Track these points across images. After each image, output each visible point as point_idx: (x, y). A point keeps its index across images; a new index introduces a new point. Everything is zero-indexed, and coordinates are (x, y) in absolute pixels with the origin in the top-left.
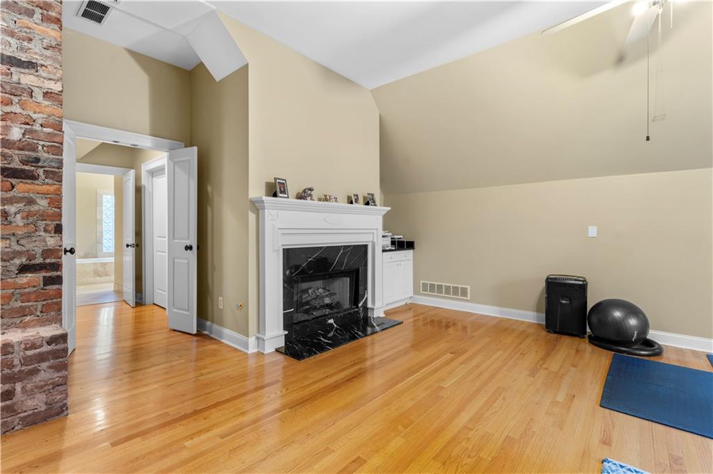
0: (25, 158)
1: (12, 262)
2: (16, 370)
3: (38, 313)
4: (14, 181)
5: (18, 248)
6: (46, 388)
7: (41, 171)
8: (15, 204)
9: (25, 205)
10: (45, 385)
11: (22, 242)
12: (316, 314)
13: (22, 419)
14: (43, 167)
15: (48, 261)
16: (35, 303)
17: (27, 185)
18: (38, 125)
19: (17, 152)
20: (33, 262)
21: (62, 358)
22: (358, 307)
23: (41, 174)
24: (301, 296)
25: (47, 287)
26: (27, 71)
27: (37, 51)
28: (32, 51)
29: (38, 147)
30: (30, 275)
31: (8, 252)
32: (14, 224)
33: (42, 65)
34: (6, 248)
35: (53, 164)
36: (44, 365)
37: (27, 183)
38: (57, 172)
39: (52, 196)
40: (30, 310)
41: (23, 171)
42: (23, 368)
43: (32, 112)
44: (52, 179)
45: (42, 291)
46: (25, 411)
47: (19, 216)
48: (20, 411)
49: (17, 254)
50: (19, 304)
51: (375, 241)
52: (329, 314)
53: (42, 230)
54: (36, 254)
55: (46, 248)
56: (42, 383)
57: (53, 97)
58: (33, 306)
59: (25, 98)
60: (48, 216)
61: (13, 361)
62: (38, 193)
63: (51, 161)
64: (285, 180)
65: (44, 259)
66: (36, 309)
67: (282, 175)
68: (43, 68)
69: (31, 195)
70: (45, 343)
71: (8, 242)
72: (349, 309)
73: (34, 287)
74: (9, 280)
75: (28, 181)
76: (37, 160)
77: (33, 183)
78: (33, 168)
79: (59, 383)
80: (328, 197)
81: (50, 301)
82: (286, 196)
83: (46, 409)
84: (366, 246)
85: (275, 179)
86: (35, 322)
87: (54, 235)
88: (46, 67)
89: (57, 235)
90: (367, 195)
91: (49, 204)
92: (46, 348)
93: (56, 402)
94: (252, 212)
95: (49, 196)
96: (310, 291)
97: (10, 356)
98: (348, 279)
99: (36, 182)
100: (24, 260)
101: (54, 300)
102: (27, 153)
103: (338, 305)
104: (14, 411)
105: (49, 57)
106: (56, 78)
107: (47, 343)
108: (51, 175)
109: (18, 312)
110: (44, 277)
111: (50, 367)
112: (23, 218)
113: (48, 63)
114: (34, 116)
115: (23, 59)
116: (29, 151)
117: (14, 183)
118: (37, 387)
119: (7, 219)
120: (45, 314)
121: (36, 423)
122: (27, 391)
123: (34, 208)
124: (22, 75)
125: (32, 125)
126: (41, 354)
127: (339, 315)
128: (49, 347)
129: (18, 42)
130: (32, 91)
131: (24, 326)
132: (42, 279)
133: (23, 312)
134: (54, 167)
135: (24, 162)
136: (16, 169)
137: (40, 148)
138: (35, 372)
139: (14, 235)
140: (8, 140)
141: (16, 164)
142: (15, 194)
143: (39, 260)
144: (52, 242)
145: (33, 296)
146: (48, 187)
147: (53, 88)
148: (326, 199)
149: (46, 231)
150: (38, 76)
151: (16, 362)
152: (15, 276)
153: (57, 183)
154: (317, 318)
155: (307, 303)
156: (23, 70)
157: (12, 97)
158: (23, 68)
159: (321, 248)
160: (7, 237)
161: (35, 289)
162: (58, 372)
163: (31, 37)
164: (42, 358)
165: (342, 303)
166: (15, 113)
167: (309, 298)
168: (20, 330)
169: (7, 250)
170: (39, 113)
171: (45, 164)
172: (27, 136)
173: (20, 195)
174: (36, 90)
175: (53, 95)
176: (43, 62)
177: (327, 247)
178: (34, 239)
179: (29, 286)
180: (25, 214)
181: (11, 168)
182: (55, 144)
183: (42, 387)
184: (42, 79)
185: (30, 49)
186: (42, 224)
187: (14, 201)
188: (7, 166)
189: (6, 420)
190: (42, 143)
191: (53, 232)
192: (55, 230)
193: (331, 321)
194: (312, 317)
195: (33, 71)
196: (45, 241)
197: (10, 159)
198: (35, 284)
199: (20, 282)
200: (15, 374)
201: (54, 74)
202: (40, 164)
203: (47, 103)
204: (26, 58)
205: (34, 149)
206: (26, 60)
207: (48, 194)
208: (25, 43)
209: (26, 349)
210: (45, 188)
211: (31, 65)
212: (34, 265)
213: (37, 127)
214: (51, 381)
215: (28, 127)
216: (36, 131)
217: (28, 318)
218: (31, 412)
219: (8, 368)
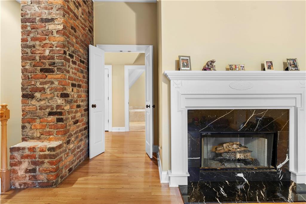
0: (50, 63)
1: (46, 110)
2: (37, 160)
3: (55, 135)
4: (46, 74)
5: (48, 104)
6: (47, 172)
7: (56, 68)
8: (47, 84)
9: (50, 85)
10: (47, 170)
11: (50, 101)
12: (227, 165)
13: (39, 183)
14: (56, 66)
15: (58, 111)
16: (54, 130)
17: (51, 75)
18: (55, 47)
19: (48, 61)
20: (53, 111)
21: (53, 159)
22: (276, 168)
23: (56, 70)
24: (216, 148)
25: (58, 123)
26: (51, 23)
27: (54, 12)
28: (53, 13)
29: (54, 57)
30: (52, 117)
31: (45, 106)
32: (47, 94)
33: (56, 19)
34: (44, 104)
35: (60, 64)
36: (46, 161)
37: (51, 74)
38: (61, 68)
39: (60, 80)
40: (52, 133)
41: (49, 69)
42: (39, 160)
43: (52, 42)
44: (60, 71)
45: (56, 125)
46: (40, 180)
47: (48, 90)
48: (38, 179)
49: (48, 107)
50: (48, 130)
51: (298, 106)
52: (241, 168)
53: (56, 96)
54: (54, 107)
55: (57, 105)
56: (45, 169)
57: (60, 32)
58: (53, 131)
59: (50, 36)
60: (58, 89)
61: (36, 156)
62: (55, 79)
63: (59, 63)
64: (189, 57)
65: (57, 110)
66: (54, 133)
67: (185, 53)
68: (56, 20)
69: (52, 80)
70: (47, 150)
71: (45, 101)
72: (266, 169)
73: (53, 122)
74: (45, 118)
75: (51, 73)
76: (54, 63)
77: (53, 74)
78: (53, 67)
79: (52, 171)
80: (234, 67)
81: (59, 130)
82: (189, 69)
83: (47, 182)
84: (287, 111)
85: (180, 57)
86: (53, 139)
87: (60, 98)
88: (57, 19)
89: (61, 98)
90: (286, 61)
91: (58, 83)
92: (47, 153)
93: (50, 180)
94: (164, 82)
95: (58, 80)
96: (224, 145)
97: (35, 153)
98: (266, 140)
99: (54, 74)
100: (50, 110)
101: (60, 130)
102: (51, 61)
103: (255, 162)
104: (36, 178)
105: (58, 14)
106: (60, 23)
107: (48, 150)
108: (59, 70)
109: (48, 133)
110: (57, 118)
111: (48, 162)
112: (49, 91)
113: (58, 17)
114: (53, 43)
115: (50, 18)
116: (51, 60)
117: (47, 75)
118: (44, 170)
119: (44, 91)
120: (57, 136)
121: (44, 187)
122: (40, 171)
123: (53, 86)
124: (49, 26)
125: (53, 48)
126: (45, 155)
127: (251, 171)
128: (48, 152)
129: (48, 11)
130: (53, 32)
131: (50, 140)
132: (56, 119)
133: (50, 134)
134: (60, 66)
135: (50, 65)
136: (47, 68)
137: (55, 57)
138: (43, 163)
139: (47, 98)
140: (45, 56)
141: (47, 67)
142: (47, 80)
143: (55, 110)
144: (59, 102)
145: (53, 127)
146: (58, 75)
147: (60, 28)
148: (231, 68)
149: (57, 96)
150: (54, 24)
151: (37, 156)
152: (47, 117)
153: (61, 73)
154: (226, 169)
155: (220, 155)
156: (49, 23)
157: (46, 36)
158: (50, 22)
159: (229, 110)
160: (45, 99)
161: (54, 123)
162: (51, 165)
163: (52, 7)
164: (45, 157)
165: (259, 160)
166: (47, 43)
167: (222, 151)
168: (48, 141)
169: (45, 105)
170: (55, 41)
171: (57, 65)
172: (51, 53)
173: (49, 80)
174: (54, 31)
175: (60, 31)
176: (56, 17)
177: (235, 110)
178: (53, 100)
179: (52, 122)
180: (50, 88)
181: (46, 68)
182: (60, 55)
183: (45, 171)
184: (56, 25)
185: (52, 13)
186: (56, 93)
187: (47, 83)
188: (45, 67)
189: (33, 181)
190: (56, 55)
191: (60, 97)
192: (61, 96)
193: (241, 175)
194: (223, 167)
195: (53, 23)
196: (57, 101)
197: (45, 64)
198: (54, 121)
199: (49, 120)
200: (36, 162)
201: (60, 21)
202: (55, 65)
203: (58, 36)
204: (51, 17)
205: (53, 59)
206: (51, 18)
207: (58, 79)
208: (50, 11)
209: (40, 151)
210: (57, 76)
211: (52, 20)
212: (53, 112)
213: (54, 48)
214: (49, 169)
215: (51, 48)
216: (54, 50)
217: (51, 136)
218: (41, 181)
219: (34, 159)
